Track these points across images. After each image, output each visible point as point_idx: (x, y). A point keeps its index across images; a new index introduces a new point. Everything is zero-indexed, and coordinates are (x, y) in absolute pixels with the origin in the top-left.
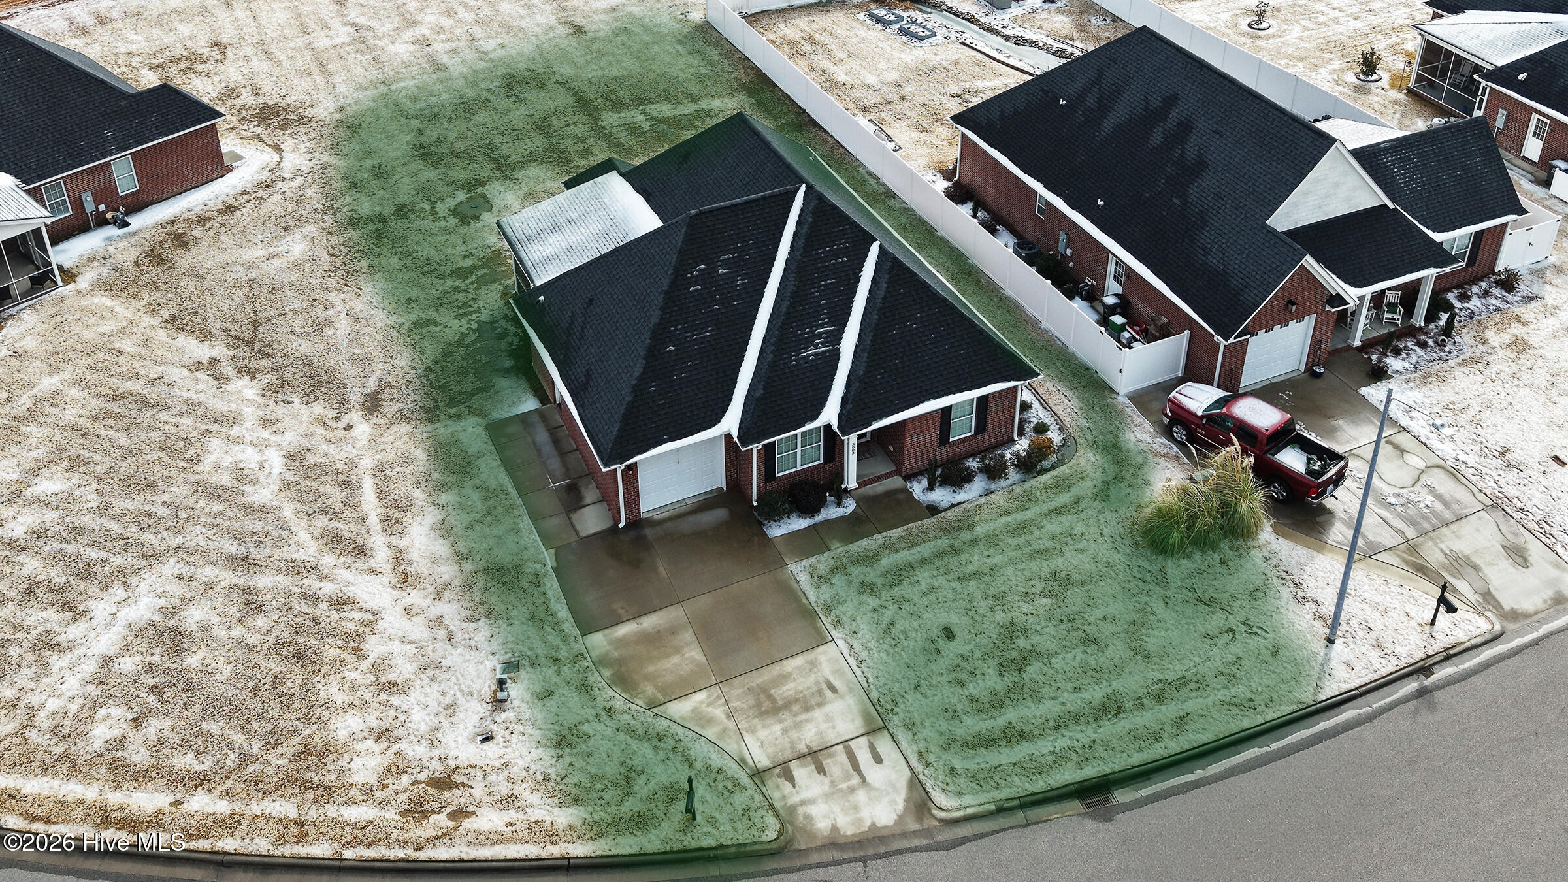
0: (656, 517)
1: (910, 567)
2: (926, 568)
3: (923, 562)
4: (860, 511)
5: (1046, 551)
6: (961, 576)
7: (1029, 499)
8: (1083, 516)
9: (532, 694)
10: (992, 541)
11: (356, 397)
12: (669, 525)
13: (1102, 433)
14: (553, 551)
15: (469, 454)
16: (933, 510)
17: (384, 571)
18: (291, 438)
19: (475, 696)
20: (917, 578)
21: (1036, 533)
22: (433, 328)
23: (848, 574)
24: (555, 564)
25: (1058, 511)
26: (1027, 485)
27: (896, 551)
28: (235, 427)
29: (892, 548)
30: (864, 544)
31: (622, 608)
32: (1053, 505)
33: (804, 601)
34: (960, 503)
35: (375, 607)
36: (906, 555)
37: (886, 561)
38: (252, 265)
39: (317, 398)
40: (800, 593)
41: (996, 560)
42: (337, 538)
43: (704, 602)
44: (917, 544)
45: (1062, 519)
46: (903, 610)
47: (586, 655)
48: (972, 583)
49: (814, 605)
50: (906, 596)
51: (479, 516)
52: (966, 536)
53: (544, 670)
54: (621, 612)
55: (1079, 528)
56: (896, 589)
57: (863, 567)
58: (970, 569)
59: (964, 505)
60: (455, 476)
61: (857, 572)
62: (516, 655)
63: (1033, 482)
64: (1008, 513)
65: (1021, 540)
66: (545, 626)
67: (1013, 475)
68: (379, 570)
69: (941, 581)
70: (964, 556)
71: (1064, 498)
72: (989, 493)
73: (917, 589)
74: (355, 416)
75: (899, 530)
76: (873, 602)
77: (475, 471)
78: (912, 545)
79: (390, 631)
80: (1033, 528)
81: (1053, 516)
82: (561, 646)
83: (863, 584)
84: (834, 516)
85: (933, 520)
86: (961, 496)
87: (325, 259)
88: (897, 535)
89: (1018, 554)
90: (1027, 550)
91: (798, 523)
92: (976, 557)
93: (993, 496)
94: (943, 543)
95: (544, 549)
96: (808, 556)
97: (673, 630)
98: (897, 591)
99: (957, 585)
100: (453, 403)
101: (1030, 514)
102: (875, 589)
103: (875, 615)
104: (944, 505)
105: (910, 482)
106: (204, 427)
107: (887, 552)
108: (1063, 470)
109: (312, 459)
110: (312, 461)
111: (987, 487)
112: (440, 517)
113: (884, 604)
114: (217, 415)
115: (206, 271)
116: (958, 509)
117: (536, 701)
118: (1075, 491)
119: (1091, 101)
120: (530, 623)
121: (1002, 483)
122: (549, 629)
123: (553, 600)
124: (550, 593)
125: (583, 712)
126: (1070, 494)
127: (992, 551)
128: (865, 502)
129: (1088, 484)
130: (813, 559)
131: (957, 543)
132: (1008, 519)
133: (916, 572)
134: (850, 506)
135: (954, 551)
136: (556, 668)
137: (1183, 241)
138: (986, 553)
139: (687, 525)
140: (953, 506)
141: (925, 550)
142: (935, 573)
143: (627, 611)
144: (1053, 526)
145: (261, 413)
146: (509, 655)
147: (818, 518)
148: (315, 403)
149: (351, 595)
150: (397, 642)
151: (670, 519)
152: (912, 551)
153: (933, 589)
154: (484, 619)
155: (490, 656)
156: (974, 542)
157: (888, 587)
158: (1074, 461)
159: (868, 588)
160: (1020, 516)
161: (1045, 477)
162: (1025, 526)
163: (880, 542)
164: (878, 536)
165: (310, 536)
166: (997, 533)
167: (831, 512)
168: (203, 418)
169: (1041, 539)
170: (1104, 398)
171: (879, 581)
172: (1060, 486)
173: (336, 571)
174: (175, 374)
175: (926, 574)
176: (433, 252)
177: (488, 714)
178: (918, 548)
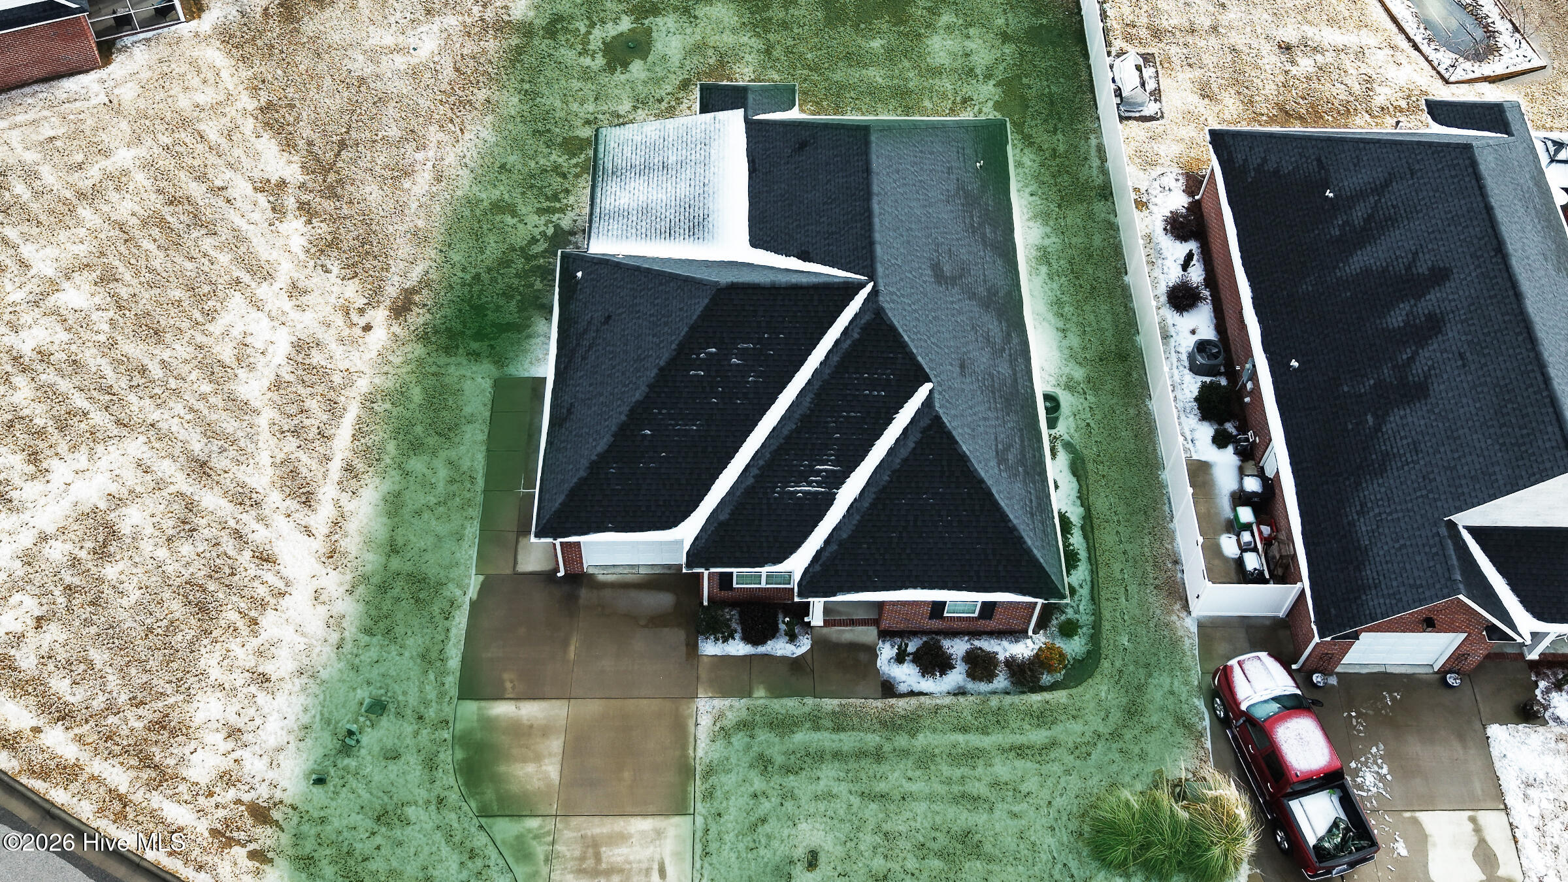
0: (601, 578)
1: (819, 757)
2: (837, 764)
3: (837, 755)
4: (809, 658)
5: (976, 799)
6: (867, 791)
7: (999, 719)
8: (1045, 769)
9: (382, 749)
10: (926, 760)
11: (392, 291)
12: (607, 593)
13: (1136, 662)
14: (481, 578)
15: (463, 413)
16: (888, 689)
17: (317, 535)
18: (307, 322)
19: (332, 726)
20: (819, 774)
21: (980, 770)
22: (509, 220)
23: (752, 737)
24: (475, 597)
25: (1020, 751)
26: (1008, 700)
27: (817, 728)
28: (265, 285)
29: (815, 721)
30: (790, 704)
31: (511, 682)
32: (1019, 739)
33: (691, 752)
34: (921, 694)
35: (291, 577)
36: (826, 739)
37: (801, 737)
38: (374, 56)
39: (356, 275)
40: (692, 740)
41: (914, 787)
42: (294, 473)
43: (592, 708)
44: (844, 730)
45: (1019, 764)
46: (784, 809)
47: (451, 724)
48: (873, 806)
49: (698, 761)
50: (796, 791)
51: (435, 501)
52: (902, 741)
53: (405, 725)
54: (508, 685)
55: (1031, 785)
56: (792, 777)
57: (773, 735)
58: (882, 787)
59: (922, 698)
60: (437, 437)
61: (763, 736)
62: (389, 694)
63: (1016, 699)
64: (964, 730)
65: (958, 773)
66: (430, 672)
67: (1001, 681)
68: (314, 531)
69: (842, 789)
70: (885, 768)
71: (1038, 736)
72: (960, 692)
73: (812, 788)
74: (379, 316)
75: (836, 702)
76: (758, 784)
77: (457, 440)
78: (838, 728)
79: (291, 613)
80: (981, 762)
81: (1013, 753)
82: (434, 704)
83: (761, 756)
84: (779, 653)
85: (879, 704)
86: (926, 684)
87: (448, 73)
88: (830, 708)
89: (941, 789)
90: (956, 789)
91: (738, 648)
92: (896, 774)
93: (961, 699)
94: (872, 740)
95: (474, 572)
96: (725, 695)
97: (546, 731)
98: (791, 781)
99: (855, 801)
100: (479, 336)
101: (985, 742)
102: (770, 769)
103: (752, 802)
104: (903, 688)
105: (884, 642)
106: (237, 273)
107: (808, 725)
108: (1061, 696)
109: (317, 358)
110: (314, 362)
111: (962, 684)
112: (397, 487)
113: (769, 792)
114: (254, 262)
115: (325, 47)
116: (914, 701)
117: (381, 759)
118: (1057, 731)
119: (1359, 213)
120: (419, 661)
121: (983, 687)
122: (432, 676)
123: (453, 641)
124: (453, 631)
125: (416, 791)
126: (1049, 733)
127: (918, 773)
128: (821, 645)
129: (1076, 727)
130: (727, 702)
131: (887, 747)
132: (960, 738)
133: (823, 766)
134: (804, 645)
135: (878, 756)
136: (416, 727)
137: (1348, 479)
138: (910, 774)
139: (624, 602)
140: (912, 693)
141: (848, 741)
142: (842, 774)
143: (513, 688)
144: (1002, 769)
145: (295, 275)
146: (382, 691)
147: (761, 649)
148: (351, 281)
149: (276, 550)
150: (291, 629)
151: (613, 586)
152: (834, 736)
153: (829, 796)
154: (379, 637)
155: (365, 685)
156: (905, 753)
157: (783, 771)
158: (1080, 689)
159: (763, 763)
160: (975, 740)
161: (1036, 698)
162: (972, 756)
163: (807, 709)
164: (810, 701)
165: (271, 460)
166: (937, 751)
167: (780, 647)
168: (239, 260)
169: (979, 780)
170: (1170, 612)
171: (779, 759)
172: (1042, 718)
173: (275, 515)
174: (241, 188)
175: (833, 773)
176: (558, 104)
177: (333, 752)
178: (843, 736)
